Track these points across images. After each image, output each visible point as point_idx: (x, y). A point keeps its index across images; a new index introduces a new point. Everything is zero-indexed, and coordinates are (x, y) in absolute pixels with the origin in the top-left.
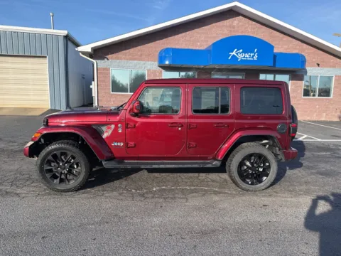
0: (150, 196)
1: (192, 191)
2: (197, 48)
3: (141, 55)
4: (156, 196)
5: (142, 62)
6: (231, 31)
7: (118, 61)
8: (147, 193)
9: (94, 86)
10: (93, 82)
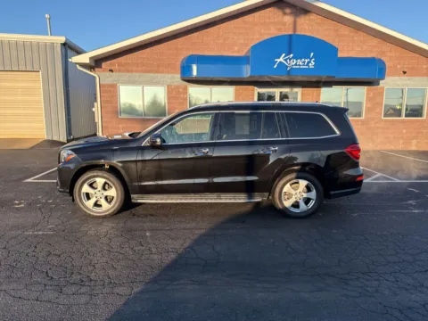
2: (235, 55)
3: (158, 66)
5: (159, 75)
6: (280, 30)
7: (128, 74)
9: (97, 109)
10: (95, 104)
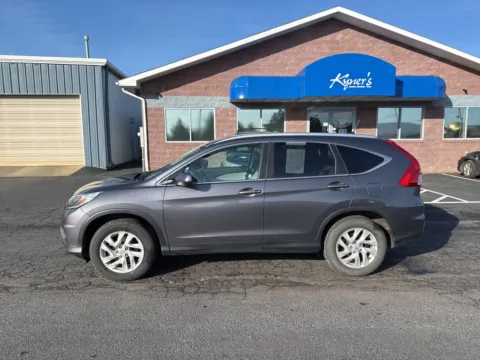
0: (193, 290)
1: (257, 283)
2: (286, 75)
3: (206, 89)
4: (202, 290)
5: (208, 98)
6: (333, 49)
7: (174, 98)
8: (190, 286)
9: (142, 134)
10: (141, 128)
